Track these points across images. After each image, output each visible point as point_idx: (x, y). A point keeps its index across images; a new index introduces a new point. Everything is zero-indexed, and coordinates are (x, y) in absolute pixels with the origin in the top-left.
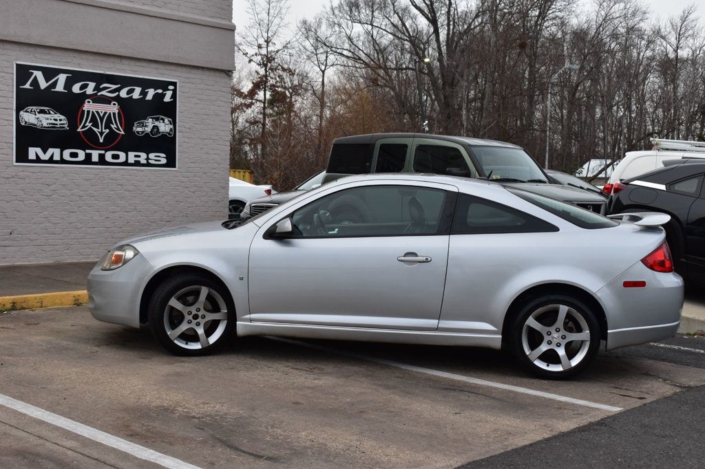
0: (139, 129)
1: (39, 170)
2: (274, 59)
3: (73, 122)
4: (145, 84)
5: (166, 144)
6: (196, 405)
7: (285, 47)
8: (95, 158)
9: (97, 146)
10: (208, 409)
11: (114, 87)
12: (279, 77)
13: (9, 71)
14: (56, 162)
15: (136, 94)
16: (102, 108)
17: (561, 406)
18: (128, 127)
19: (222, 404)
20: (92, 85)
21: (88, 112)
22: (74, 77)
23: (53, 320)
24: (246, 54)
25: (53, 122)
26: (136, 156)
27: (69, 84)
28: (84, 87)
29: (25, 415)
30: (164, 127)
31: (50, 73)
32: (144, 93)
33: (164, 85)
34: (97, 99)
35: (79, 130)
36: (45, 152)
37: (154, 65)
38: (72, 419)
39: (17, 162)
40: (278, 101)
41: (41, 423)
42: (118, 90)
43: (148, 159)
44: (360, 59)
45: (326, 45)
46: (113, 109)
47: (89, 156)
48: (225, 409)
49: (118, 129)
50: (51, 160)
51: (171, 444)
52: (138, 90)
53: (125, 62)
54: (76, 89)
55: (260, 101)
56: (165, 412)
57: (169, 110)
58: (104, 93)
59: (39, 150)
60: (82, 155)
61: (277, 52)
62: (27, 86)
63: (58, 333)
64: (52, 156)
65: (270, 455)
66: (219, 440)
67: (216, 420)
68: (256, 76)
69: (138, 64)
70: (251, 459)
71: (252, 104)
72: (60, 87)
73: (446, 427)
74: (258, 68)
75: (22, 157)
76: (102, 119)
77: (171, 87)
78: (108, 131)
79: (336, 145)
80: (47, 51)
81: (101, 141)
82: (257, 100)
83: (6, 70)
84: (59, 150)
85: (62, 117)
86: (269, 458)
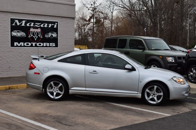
0: (47, 36)
1: (17, 49)
2: (96, 9)
3: (27, 35)
4: (48, 23)
5: (55, 40)
6: (54, 113)
7: (100, 5)
8: (34, 45)
9: (34, 41)
10: (57, 114)
11: (39, 24)
12: (98, 14)
13: (9, 20)
14: (22, 46)
15: (46, 26)
16: (36, 30)
17: (154, 114)
18: (43, 36)
19: (61, 113)
20: (33, 24)
21: (32, 31)
22: (28, 21)
23: (20, 92)
24: (87, 7)
25: (21, 35)
26: (46, 44)
27: (26, 24)
28: (30, 24)
29: (9, 115)
30: (54, 35)
31: (20, 21)
32: (48, 25)
33: (54, 23)
34: (34, 28)
35: (29, 37)
36: (19, 44)
37: (51, 17)
38: (21, 116)
39: (11, 47)
40: (98, 22)
41: (13, 117)
42: (40, 25)
43: (49, 45)
44: (125, 8)
45: (114, 3)
46: (39, 30)
47: (32, 45)
48: (61, 114)
49: (41, 36)
50: (21, 46)
51: (45, 122)
52: (46, 25)
53: (42, 16)
54: (28, 25)
55: (92, 22)
56: (45, 115)
57: (56, 30)
58: (36, 26)
59: (17, 43)
60: (30, 44)
61: (97, 6)
62: (14, 25)
63: (21, 95)
64: (21, 45)
65: (70, 125)
66: (58, 121)
67: (58, 117)
68: (91, 14)
69: (46, 17)
70: (64, 125)
71: (90, 23)
72: (23, 25)
73: (118, 119)
74: (91, 12)
75: (12, 45)
76: (36, 34)
77: (56, 23)
78: (37, 37)
79: (106, 40)
80: (19, 14)
81: (36, 40)
82: (91, 22)
83: (8, 20)
84: (23, 43)
85: (24, 33)
86: (69, 125)
